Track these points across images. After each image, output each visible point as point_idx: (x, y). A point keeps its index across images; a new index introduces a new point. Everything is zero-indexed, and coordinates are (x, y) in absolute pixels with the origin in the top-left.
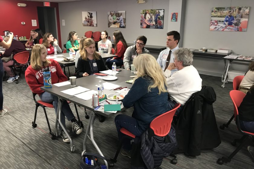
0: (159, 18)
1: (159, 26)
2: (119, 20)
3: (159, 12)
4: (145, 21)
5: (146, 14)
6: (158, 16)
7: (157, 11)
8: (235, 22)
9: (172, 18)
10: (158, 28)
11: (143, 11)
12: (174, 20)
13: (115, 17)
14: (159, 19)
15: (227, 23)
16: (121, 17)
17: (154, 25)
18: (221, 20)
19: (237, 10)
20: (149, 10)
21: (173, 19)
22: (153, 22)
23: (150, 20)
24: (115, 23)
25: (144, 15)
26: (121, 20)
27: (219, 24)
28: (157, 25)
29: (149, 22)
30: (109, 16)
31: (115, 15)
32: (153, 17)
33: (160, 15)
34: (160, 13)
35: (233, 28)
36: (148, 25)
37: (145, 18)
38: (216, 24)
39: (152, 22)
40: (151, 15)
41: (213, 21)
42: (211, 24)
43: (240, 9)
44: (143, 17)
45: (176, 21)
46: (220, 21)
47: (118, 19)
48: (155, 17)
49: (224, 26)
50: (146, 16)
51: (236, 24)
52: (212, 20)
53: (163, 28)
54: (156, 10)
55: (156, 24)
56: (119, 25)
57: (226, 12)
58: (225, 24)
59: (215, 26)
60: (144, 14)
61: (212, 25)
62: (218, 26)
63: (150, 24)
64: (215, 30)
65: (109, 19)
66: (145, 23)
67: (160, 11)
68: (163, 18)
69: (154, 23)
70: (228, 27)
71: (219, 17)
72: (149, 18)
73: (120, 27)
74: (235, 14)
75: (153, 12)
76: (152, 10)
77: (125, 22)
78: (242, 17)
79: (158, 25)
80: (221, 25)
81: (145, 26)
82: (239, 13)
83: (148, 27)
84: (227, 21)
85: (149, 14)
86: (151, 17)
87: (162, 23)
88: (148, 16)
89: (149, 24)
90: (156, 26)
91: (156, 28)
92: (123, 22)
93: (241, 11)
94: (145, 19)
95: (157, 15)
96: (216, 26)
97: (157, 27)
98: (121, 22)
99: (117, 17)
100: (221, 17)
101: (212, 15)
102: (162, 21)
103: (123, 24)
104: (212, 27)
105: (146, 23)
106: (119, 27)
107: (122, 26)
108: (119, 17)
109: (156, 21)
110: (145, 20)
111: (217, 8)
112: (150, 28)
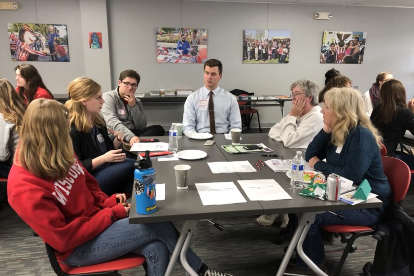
0: (58, 42)
1: (59, 56)
3: (55, 29)
4: (23, 47)
5: (22, 32)
6: (55, 38)
7: (51, 27)
8: (191, 49)
9: (91, 42)
10: (57, 60)
11: (15, 25)
12: (95, 46)
14: (59, 44)
15: (180, 51)
17: (46, 54)
18: (173, 47)
19: (192, 33)
20: (29, 25)
21: (94, 44)
22: (44, 48)
23: (37, 45)
25: (17, 34)
27: (170, 53)
28: (55, 55)
29: (34, 48)
32: (43, 39)
33: (58, 35)
34: (58, 31)
35: (189, 58)
36: (31, 54)
37: (22, 39)
38: (165, 52)
39: (41, 49)
40: (37, 35)
41: (160, 48)
42: (159, 52)
43: (195, 32)
44: (18, 38)
45: (101, 46)
46: (170, 48)
48: (47, 39)
49: (177, 55)
50: (23, 36)
51: (194, 53)
52: (158, 47)
53: (69, 61)
54: (48, 25)
55: (51, 53)
57: (177, 35)
58: (178, 53)
59: (165, 56)
60: (17, 31)
61: (159, 54)
62: (170, 55)
63: (37, 51)
64: (165, 61)
66: (24, 51)
67: (58, 28)
68: (66, 41)
69: (47, 51)
70: (184, 57)
71: (168, 42)
72: (32, 41)
74: (190, 38)
75: (38, 28)
76: (38, 25)
78: (199, 43)
79: (58, 54)
80: (173, 54)
81: (24, 56)
82: (195, 37)
83: (32, 58)
84: (180, 48)
85: (31, 32)
86: (37, 39)
87: (66, 51)
88: (29, 37)
89: (33, 53)
90: (52, 56)
91: (53, 60)
93: (198, 35)
94: (21, 43)
95: (53, 36)
96: (167, 56)
97: (56, 58)
100: (171, 42)
101: (158, 39)
102: (65, 48)
104: (161, 58)
109: (51, 47)
110: (23, 44)
111: (164, 29)
112: (37, 61)
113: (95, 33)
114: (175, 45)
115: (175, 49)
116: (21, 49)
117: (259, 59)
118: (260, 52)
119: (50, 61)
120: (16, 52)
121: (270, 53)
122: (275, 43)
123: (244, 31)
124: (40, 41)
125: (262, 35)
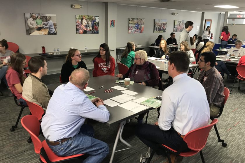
0: (95, 24)
1: (95, 31)
2: (47, 25)
3: (95, 18)
4: (82, 27)
5: (82, 19)
6: (95, 22)
7: (94, 17)
8: (139, 27)
9: (111, 24)
10: (94, 33)
11: (80, 16)
12: (112, 26)
13: (39, 21)
14: (96, 25)
15: (136, 28)
16: (51, 22)
17: (90, 30)
18: (134, 26)
20: (85, 16)
23: (87, 26)
24: (39, 29)
25: (80, 20)
26: (51, 26)
27: (133, 29)
28: (94, 31)
30: (28, 19)
31: (40, 19)
32: (90, 23)
34: (96, 19)
35: (139, 31)
36: (85, 30)
37: (82, 23)
39: (89, 28)
40: (88, 21)
41: (130, 27)
43: (141, 20)
44: (80, 22)
46: (133, 27)
47: (44, 24)
48: (91, 23)
49: (135, 30)
51: (140, 29)
54: (92, 16)
55: (92, 29)
56: (48, 31)
57: (135, 21)
58: (135, 29)
59: (131, 30)
60: (80, 19)
61: (129, 29)
62: (133, 30)
63: (87, 29)
64: (131, 33)
65: (29, 24)
67: (96, 18)
68: (98, 23)
69: (91, 29)
70: (137, 31)
71: (133, 24)
72: (86, 24)
73: (49, 33)
74: (139, 22)
75: (89, 18)
76: (88, 16)
77: (55, 28)
78: (142, 25)
79: (95, 30)
80: (134, 29)
81: (82, 31)
82: (141, 22)
83: (85, 32)
84: (136, 27)
85: (86, 19)
86: (88, 23)
89: (86, 30)
90: (93, 31)
91: (93, 33)
92: (53, 27)
94: (81, 25)
97: (94, 32)
98: (51, 27)
99: (43, 21)
102: (98, 27)
103: (54, 30)
105: (82, 29)
106: (46, 33)
107: (52, 32)
108: (46, 21)
109: (93, 27)
110: (82, 26)
111: (132, 18)
112: (87, 33)
113: (112, 21)
114: (135, 26)
115: (135, 27)
116: (81, 28)
117: (158, 31)
118: (159, 28)
119: (92, 33)
120: (79, 29)
121: (161, 28)
122: (163, 24)
123: (155, 20)
124: (89, 24)
125: (160, 21)
